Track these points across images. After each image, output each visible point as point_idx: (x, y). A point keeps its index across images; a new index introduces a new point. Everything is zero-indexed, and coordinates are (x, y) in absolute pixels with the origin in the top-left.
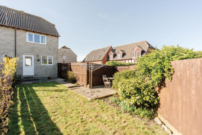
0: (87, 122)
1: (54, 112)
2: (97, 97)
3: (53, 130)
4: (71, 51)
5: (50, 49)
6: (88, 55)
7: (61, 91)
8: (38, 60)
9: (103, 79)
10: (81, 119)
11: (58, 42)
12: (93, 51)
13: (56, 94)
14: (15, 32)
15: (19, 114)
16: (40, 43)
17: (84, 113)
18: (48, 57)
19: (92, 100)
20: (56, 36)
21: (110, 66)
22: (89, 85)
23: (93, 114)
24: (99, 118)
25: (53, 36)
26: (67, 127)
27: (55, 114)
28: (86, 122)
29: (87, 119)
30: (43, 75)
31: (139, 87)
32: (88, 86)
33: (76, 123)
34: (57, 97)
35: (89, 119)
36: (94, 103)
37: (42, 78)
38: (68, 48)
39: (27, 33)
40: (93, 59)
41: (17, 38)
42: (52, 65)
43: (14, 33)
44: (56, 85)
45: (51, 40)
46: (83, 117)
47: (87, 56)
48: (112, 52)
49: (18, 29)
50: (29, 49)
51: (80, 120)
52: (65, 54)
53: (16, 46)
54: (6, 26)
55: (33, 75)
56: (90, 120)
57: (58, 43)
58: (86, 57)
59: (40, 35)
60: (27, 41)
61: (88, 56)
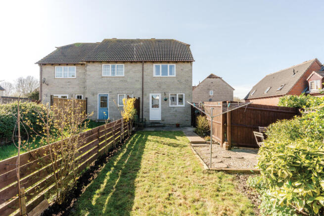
0: (174, 203)
1: (145, 172)
2: (228, 167)
3: (129, 193)
4: (223, 81)
5: (181, 83)
6: (255, 86)
7: (177, 146)
8: (166, 100)
9: (255, 135)
10: (170, 195)
11: (191, 70)
12: (267, 76)
13: (166, 149)
14: (143, 66)
15: (115, 164)
16: (169, 76)
17: (181, 187)
18: (177, 95)
19: (209, 170)
20: (188, 62)
21: (284, 107)
22: (225, 142)
23: (192, 194)
24: (198, 204)
25: (184, 62)
26: (145, 197)
27: (145, 175)
28: (172, 202)
29: (179, 197)
30: (172, 121)
31: (305, 165)
32: (224, 144)
33: (159, 197)
34: (164, 154)
35: (180, 199)
36: (211, 176)
37: (170, 124)
38: (217, 78)
39: (154, 65)
40: (265, 92)
41: (144, 73)
42: (184, 106)
43: (141, 68)
44: (176, 137)
45: (182, 70)
46: (175, 193)
47: (254, 88)
48: (316, 73)
49: (145, 62)
50: (155, 86)
51: (166, 195)
52: (213, 87)
53: (144, 84)
54: (135, 62)
55: (160, 119)
56: (182, 201)
57: (191, 72)
58: (252, 90)
59: (169, 65)
60: (155, 75)
61: (256, 88)
